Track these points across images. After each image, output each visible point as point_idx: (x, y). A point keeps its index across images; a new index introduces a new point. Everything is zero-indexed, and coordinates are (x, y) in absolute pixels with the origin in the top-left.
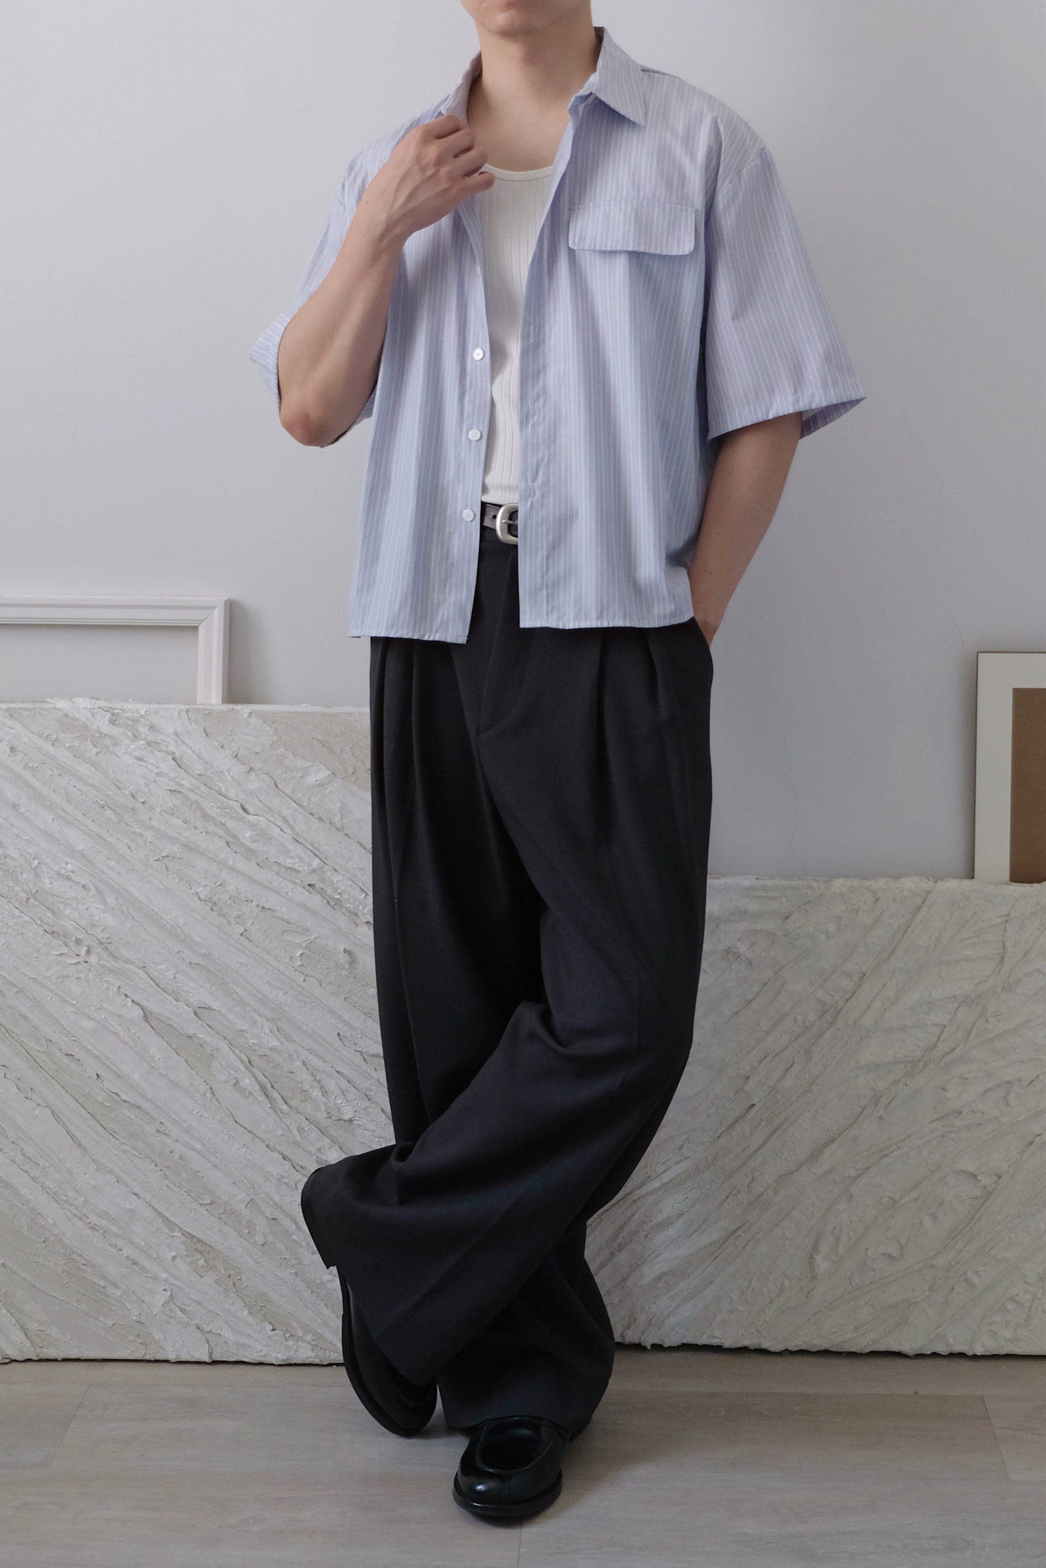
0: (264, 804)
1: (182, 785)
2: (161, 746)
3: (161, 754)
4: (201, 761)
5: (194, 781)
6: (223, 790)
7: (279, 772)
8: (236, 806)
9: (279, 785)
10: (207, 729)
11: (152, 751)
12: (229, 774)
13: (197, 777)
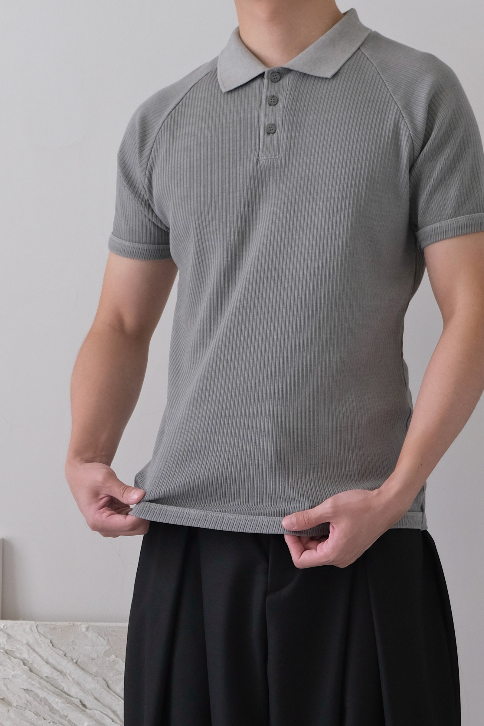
0: (98, 701)
1: (34, 685)
2: (16, 653)
3: (17, 660)
4: (49, 665)
5: (42, 681)
6: (65, 690)
7: (111, 675)
8: (77, 701)
9: (110, 685)
10: (53, 641)
11: (9, 658)
12: (71, 676)
13: (45, 678)
